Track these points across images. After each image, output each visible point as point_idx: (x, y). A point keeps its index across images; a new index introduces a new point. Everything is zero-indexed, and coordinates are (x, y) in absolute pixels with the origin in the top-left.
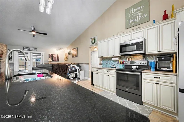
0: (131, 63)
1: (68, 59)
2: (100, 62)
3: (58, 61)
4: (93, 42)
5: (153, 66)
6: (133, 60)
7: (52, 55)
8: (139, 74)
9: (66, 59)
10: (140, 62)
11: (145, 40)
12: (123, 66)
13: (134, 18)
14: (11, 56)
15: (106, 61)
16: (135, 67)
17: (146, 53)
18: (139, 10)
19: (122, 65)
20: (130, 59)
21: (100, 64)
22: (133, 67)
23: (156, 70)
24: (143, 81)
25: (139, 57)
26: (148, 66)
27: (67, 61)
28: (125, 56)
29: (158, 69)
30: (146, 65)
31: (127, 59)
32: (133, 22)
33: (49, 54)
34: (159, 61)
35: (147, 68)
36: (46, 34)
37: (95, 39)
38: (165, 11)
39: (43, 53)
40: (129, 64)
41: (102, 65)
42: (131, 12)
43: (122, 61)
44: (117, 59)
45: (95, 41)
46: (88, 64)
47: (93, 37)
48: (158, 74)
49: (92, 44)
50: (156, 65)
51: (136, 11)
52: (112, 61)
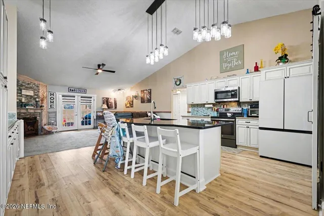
0: (226, 110)
1: (132, 105)
2: (188, 109)
3: (116, 108)
4: (178, 83)
5: (245, 112)
6: (228, 107)
7: (108, 99)
8: (234, 120)
9: (128, 105)
10: (235, 109)
11: (239, 88)
12: (217, 114)
13: (229, 63)
14: (52, 101)
15: (196, 109)
16: (230, 114)
17: (240, 101)
18: (234, 55)
19: (216, 112)
20: (225, 106)
21: (188, 112)
22: (228, 114)
23: (248, 116)
24: (237, 126)
25: (234, 104)
26: (242, 113)
27: (132, 108)
28: (219, 102)
29: (250, 115)
30: (241, 112)
31: (222, 106)
32: (227, 66)
33: (103, 98)
34: (251, 108)
35: (241, 115)
36: (114, 72)
37: (180, 81)
38: (256, 63)
39: (94, 96)
40: (224, 111)
41: (191, 114)
42: (226, 55)
43: (216, 108)
44: (211, 106)
45: (180, 83)
46: (170, 112)
47: (178, 77)
48: (250, 120)
49: (176, 86)
50: (248, 112)
51: (231, 56)
52: (204, 109)
